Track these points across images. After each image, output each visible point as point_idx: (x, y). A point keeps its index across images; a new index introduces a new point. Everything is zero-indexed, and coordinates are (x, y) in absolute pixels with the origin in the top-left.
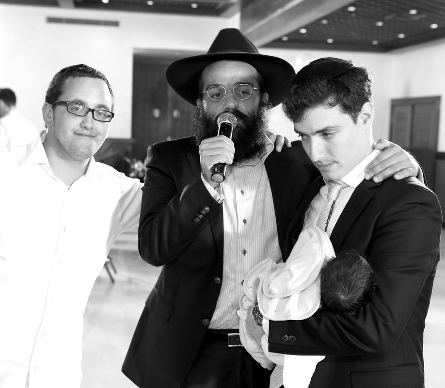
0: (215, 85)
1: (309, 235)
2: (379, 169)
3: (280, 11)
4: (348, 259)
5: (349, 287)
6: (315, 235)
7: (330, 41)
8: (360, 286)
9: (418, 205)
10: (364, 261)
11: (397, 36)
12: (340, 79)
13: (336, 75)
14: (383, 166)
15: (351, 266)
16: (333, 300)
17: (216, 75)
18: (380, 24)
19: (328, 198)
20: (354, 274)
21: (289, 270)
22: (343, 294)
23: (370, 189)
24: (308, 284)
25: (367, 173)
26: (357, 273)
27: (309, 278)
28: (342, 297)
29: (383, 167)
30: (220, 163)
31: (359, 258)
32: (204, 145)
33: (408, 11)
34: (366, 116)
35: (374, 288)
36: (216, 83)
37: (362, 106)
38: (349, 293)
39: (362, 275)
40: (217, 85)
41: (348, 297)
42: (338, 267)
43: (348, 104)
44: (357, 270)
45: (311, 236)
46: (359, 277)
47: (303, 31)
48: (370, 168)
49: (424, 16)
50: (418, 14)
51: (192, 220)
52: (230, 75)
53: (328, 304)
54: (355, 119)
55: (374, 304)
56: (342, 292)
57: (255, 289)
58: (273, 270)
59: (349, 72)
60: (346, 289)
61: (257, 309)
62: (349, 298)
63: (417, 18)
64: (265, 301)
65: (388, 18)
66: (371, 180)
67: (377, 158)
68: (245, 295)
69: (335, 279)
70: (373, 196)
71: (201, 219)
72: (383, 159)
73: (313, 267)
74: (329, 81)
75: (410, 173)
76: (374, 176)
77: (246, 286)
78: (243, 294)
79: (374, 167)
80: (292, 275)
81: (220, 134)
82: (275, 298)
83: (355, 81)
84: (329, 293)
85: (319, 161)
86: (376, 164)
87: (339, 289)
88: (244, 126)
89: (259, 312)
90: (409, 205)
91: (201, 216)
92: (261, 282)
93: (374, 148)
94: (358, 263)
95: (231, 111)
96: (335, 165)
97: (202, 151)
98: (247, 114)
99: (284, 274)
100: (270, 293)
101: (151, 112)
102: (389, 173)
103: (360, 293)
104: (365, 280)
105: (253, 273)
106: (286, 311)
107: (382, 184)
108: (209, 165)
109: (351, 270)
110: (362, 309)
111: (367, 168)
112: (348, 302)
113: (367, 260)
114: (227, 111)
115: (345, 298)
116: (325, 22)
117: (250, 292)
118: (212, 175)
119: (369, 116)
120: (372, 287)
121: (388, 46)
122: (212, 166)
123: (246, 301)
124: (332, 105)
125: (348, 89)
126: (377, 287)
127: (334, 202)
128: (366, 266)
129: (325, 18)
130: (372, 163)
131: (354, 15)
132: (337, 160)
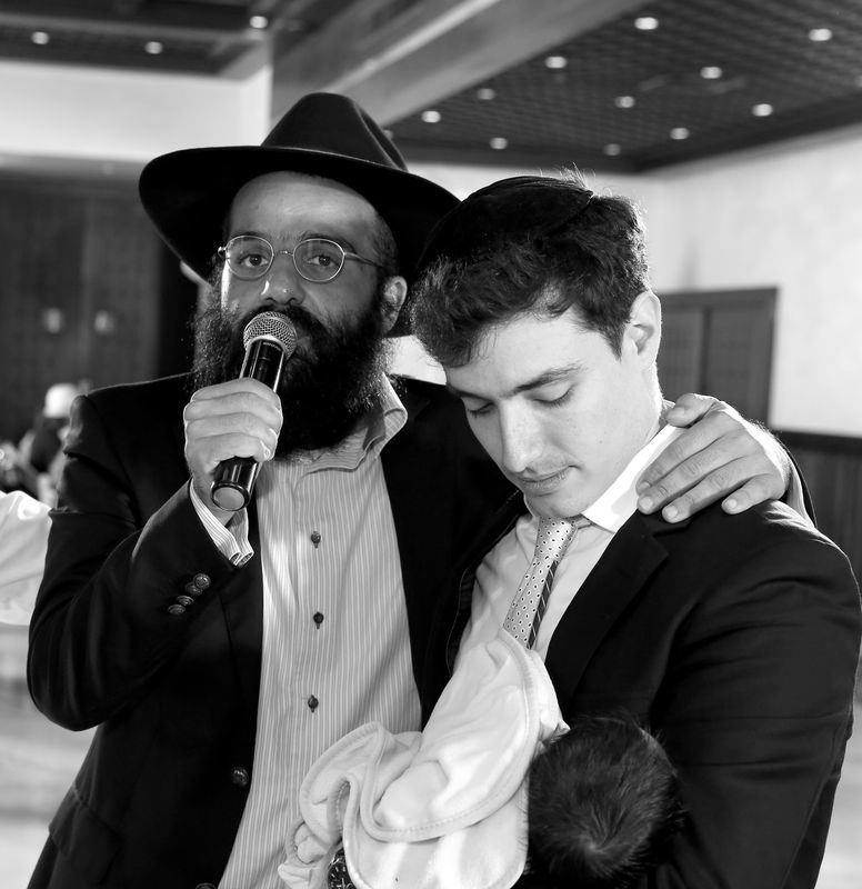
0: (249, 233)
1: (491, 662)
2: (678, 482)
3: (371, 66)
4: (606, 737)
5: (613, 819)
6: (509, 660)
7: (499, 143)
8: (643, 817)
9: (797, 584)
10: (653, 744)
11: (668, 134)
12: (570, 236)
13: (556, 226)
14: (690, 474)
15: (616, 759)
16: (565, 855)
17: (257, 208)
18: (626, 102)
19: (537, 553)
20: (627, 783)
21: (437, 762)
22: (594, 839)
23: (657, 535)
24: (492, 806)
25: (642, 493)
26: (635, 779)
27: (494, 789)
28: (592, 847)
29: (687, 477)
30: (236, 459)
31: (640, 736)
32: (200, 403)
33: (698, 69)
34: (640, 332)
35: (680, 820)
36: (252, 229)
37: (630, 305)
38: (609, 838)
39: (648, 784)
40: (254, 234)
41: (608, 847)
42: (581, 760)
43: (597, 304)
44: (635, 771)
45: (498, 663)
46: (639, 790)
47: (432, 117)
48: (652, 479)
49: (738, 83)
50: (724, 78)
51: (163, 610)
52: (291, 214)
53: (552, 866)
54: (616, 346)
55: (678, 868)
56: (591, 833)
57: (334, 810)
58: (388, 754)
59: (589, 214)
60: (604, 824)
61: (340, 869)
62: (609, 850)
63: (721, 89)
64: (367, 847)
65: (647, 86)
66: (658, 514)
67: (670, 451)
68: (304, 823)
69: (573, 795)
70: (666, 554)
71: (187, 607)
72: (687, 453)
73: (508, 756)
74: (538, 244)
75: (765, 492)
76: (667, 503)
77: (306, 797)
78: (299, 820)
79: (663, 478)
80: (446, 779)
81: (246, 375)
82: (396, 842)
83: (609, 237)
84: (556, 834)
85: (528, 469)
86: (668, 468)
87: (582, 823)
88: (311, 354)
89: (348, 880)
90: (776, 585)
91: (187, 600)
92: (353, 791)
93: (663, 423)
94: (638, 751)
95: (280, 307)
96: (573, 474)
97: (192, 421)
98: (325, 323)
99: (423, 774)
100: (378, 824)
101: (38, 317)
102: (705, 493)
103: (642, 836)
104: (657, 799)
105: (329, 760)
106: (427, 880)
107: (689, 525)
108: (208, 462)
109: (619, 770)
110: (645, 880)
111: (644, 481)
112: (607, 862)
113: (660, 741)
114: (268, 306)
115: (601, 851)
116: (487, 94)
117: (319, 817)
118: (215, 489)
119: (649, 330)
120: (676, 816)
121: (648, 160)
122: (217, 464)
123: (306, 839)
124: (556, 310)
125: (593, 261)
126: (687, 817)
127: (554, 567)
128: (657, 760)
129: (489, 83)
130: (655, 466)
131: (560, 78)
132: (577, 462)
